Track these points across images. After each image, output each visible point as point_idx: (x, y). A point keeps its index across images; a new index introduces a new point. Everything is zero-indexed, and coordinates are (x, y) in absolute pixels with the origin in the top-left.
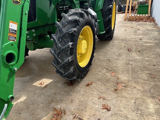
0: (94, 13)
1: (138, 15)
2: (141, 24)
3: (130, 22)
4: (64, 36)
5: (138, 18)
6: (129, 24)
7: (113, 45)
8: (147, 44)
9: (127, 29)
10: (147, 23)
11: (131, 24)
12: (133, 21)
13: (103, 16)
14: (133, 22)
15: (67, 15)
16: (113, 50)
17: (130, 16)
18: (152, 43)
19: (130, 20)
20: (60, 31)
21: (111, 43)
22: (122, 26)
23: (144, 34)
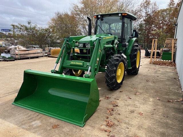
0: (125, 57)
1: (162, 61)
2: (163, 67)
3: (154, 65)
4: (113, 65)
5: (162, 62)
6: (153, 66)
7: (137, 78)
8: (161, 79)
9: (150, 70)
10: (168, 67)
11: (154, 67)
12: (157, 64)
13: (131, 58)
14: (157, 66)
15: (113, 56)
16: (136, 80)
17: (155, 60)
18: (165, 79)
19: (155, 63)
20: (111, 63)
21: (136, 76)
22: (146, 68)
23: (162, 74)
